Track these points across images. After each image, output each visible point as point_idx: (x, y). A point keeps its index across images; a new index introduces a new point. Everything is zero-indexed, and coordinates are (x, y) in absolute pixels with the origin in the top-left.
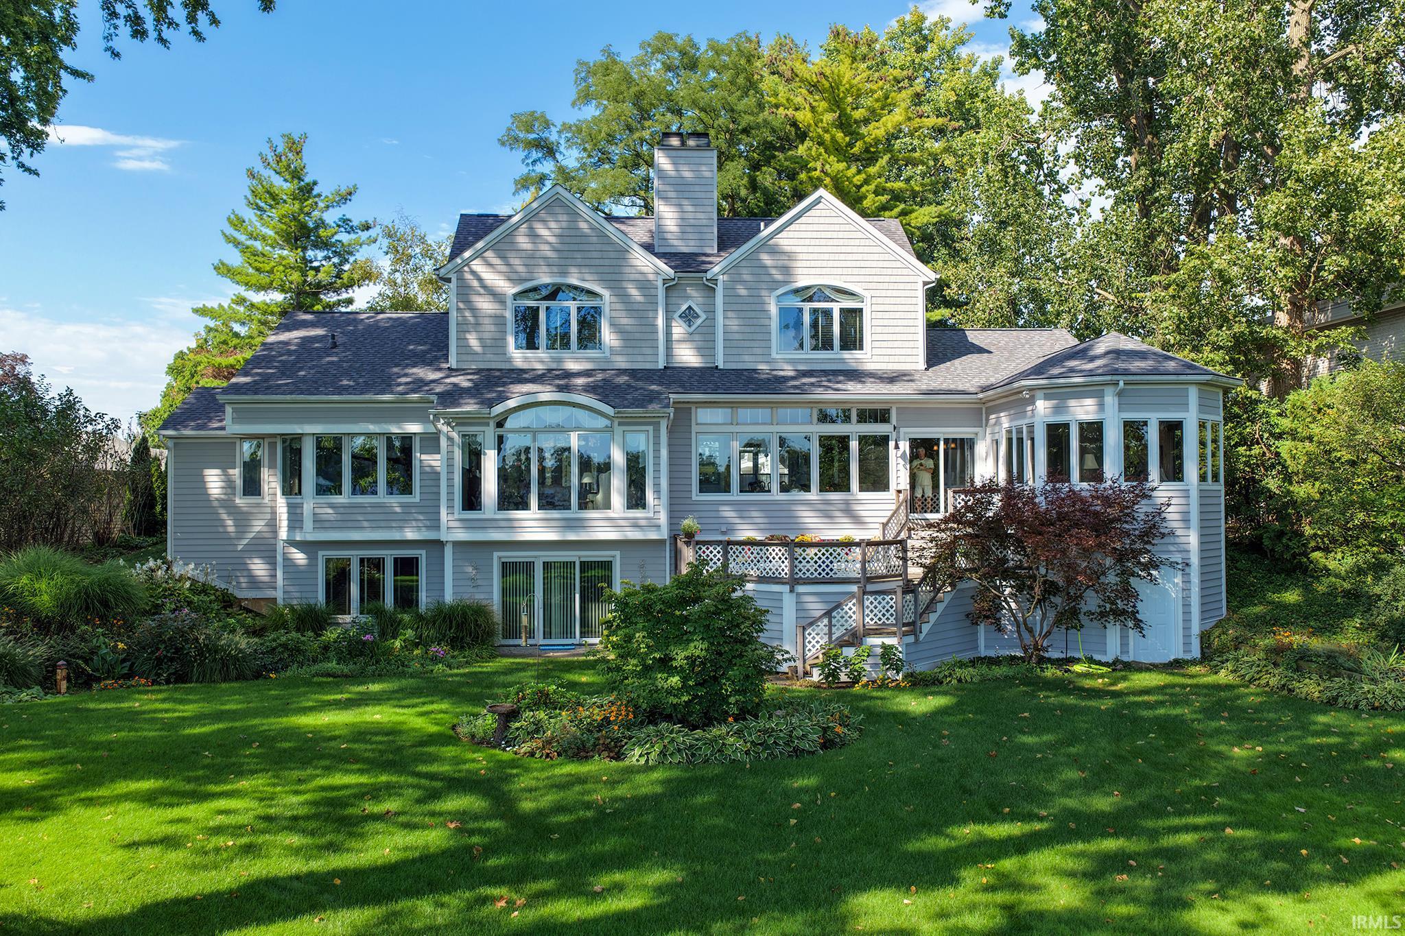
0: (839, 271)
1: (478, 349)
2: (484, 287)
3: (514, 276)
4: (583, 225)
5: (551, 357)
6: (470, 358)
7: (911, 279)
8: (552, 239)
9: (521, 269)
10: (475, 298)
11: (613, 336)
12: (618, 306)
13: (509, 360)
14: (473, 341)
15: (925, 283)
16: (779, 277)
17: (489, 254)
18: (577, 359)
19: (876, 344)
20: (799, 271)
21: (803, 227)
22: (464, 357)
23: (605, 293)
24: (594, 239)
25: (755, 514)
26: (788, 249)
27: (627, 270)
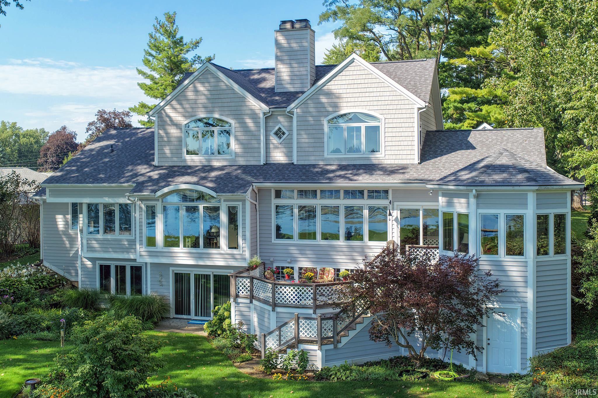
0: (365, 104)
1: (169, 155)
2: (171, 120)
3: (187, 114)
4: (222, 84)
5: (206, 159)
6: (164, 160)
7: (410, 106)
8: (206, 93)
9: (190, 110)
10: (168, 127)
11: (237, 146)
12: (239, 129)
13: (185, 161)
14: (167, 151)
15: (420, 109)
16: (330, 109)
17: (174, 103)
18: (218, 160)
19: (388, 148)
20: (342, 104)
21: (343, 78)
22: (163, 160)
23: (232, 122)
24: (228, 92)
25: (308, 252)
26: (335, 91)
27: (245, 108)
